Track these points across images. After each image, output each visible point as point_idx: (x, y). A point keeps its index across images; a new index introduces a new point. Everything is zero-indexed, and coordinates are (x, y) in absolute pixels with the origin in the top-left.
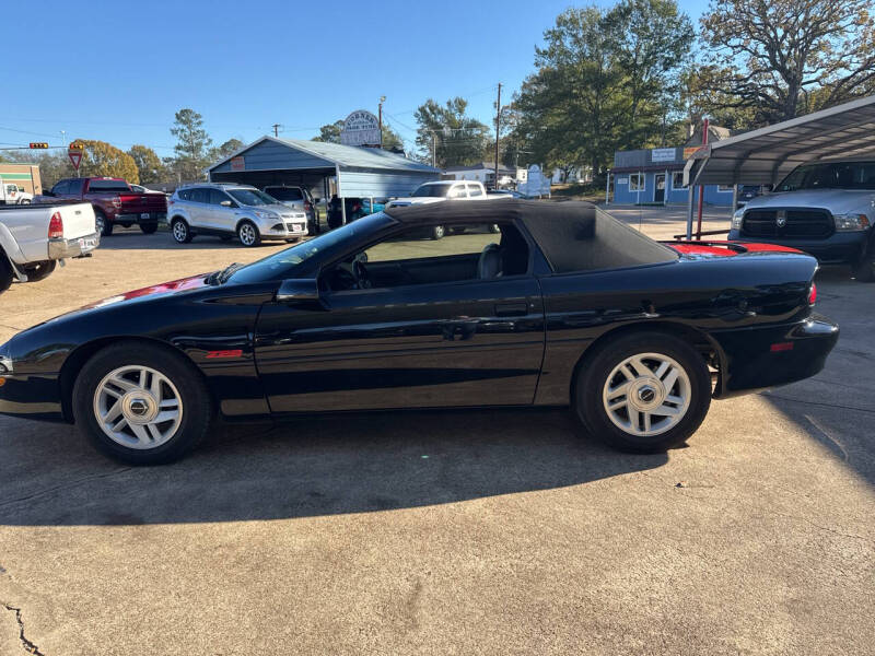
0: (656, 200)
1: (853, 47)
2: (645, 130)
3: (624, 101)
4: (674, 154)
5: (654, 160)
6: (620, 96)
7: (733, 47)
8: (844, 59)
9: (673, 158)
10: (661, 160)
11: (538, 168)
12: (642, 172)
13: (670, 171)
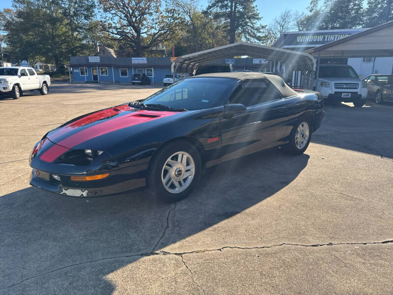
0: (94, 80)
1: (155, 21)
2: (80, 47)
3: (66, 32)
4: (99, 59)
5: (90, 61)
6: (64, 29)
7: (112, 14)
8: (153, 25)
9: (99, 61)
10: (93, 61)
11: (26, 62)
12: (86, 67)
13: (99, 67)
